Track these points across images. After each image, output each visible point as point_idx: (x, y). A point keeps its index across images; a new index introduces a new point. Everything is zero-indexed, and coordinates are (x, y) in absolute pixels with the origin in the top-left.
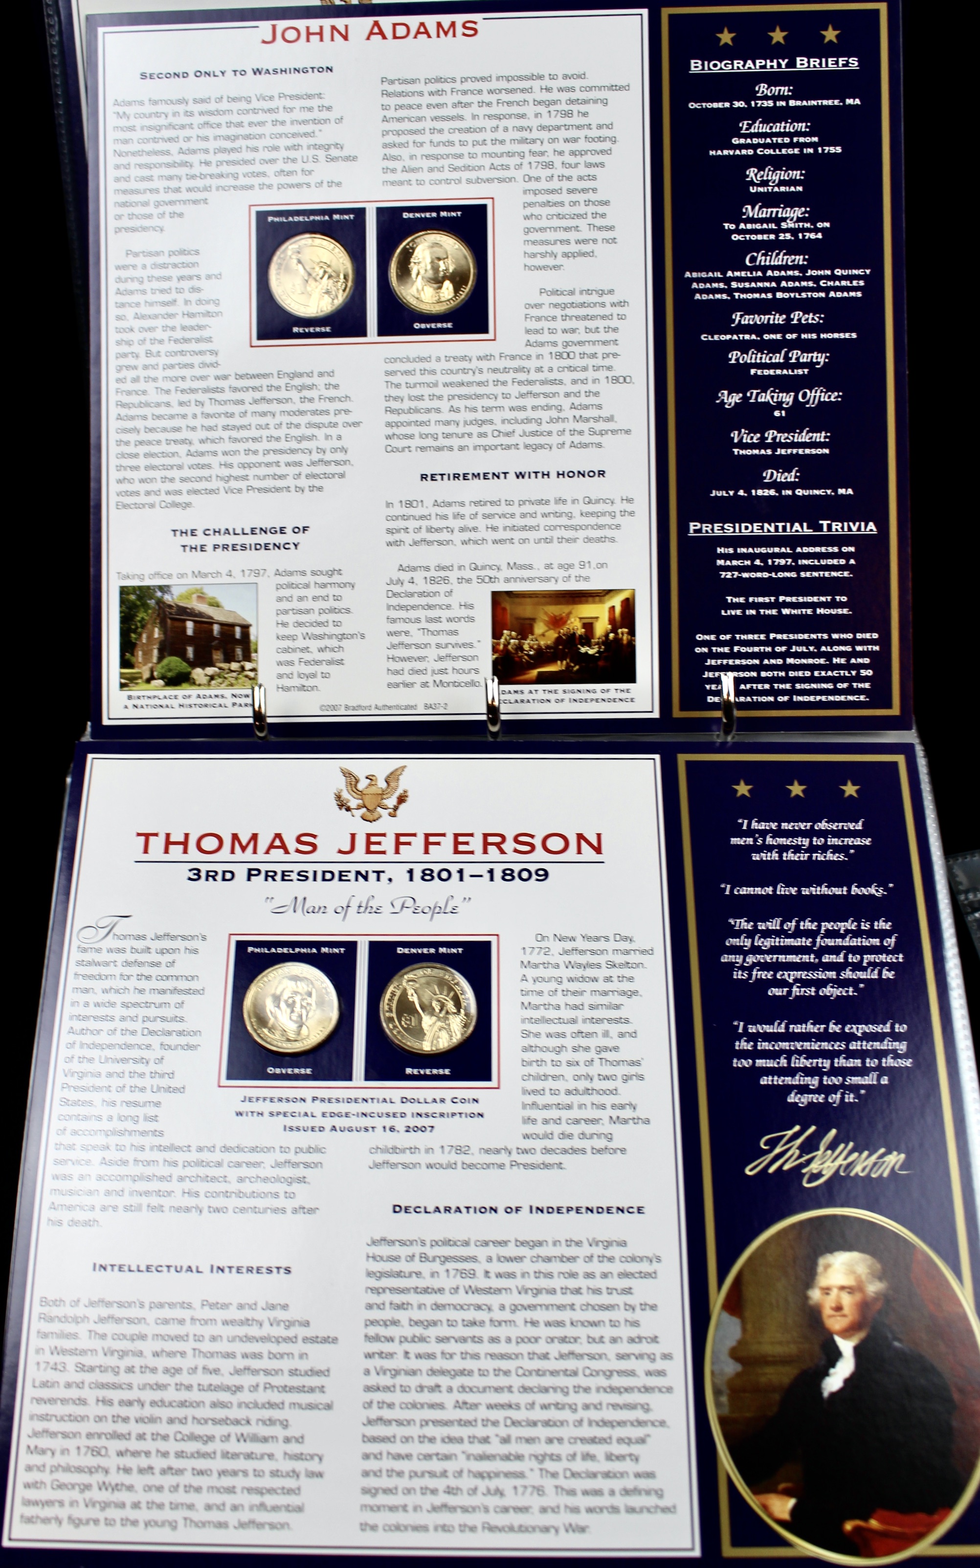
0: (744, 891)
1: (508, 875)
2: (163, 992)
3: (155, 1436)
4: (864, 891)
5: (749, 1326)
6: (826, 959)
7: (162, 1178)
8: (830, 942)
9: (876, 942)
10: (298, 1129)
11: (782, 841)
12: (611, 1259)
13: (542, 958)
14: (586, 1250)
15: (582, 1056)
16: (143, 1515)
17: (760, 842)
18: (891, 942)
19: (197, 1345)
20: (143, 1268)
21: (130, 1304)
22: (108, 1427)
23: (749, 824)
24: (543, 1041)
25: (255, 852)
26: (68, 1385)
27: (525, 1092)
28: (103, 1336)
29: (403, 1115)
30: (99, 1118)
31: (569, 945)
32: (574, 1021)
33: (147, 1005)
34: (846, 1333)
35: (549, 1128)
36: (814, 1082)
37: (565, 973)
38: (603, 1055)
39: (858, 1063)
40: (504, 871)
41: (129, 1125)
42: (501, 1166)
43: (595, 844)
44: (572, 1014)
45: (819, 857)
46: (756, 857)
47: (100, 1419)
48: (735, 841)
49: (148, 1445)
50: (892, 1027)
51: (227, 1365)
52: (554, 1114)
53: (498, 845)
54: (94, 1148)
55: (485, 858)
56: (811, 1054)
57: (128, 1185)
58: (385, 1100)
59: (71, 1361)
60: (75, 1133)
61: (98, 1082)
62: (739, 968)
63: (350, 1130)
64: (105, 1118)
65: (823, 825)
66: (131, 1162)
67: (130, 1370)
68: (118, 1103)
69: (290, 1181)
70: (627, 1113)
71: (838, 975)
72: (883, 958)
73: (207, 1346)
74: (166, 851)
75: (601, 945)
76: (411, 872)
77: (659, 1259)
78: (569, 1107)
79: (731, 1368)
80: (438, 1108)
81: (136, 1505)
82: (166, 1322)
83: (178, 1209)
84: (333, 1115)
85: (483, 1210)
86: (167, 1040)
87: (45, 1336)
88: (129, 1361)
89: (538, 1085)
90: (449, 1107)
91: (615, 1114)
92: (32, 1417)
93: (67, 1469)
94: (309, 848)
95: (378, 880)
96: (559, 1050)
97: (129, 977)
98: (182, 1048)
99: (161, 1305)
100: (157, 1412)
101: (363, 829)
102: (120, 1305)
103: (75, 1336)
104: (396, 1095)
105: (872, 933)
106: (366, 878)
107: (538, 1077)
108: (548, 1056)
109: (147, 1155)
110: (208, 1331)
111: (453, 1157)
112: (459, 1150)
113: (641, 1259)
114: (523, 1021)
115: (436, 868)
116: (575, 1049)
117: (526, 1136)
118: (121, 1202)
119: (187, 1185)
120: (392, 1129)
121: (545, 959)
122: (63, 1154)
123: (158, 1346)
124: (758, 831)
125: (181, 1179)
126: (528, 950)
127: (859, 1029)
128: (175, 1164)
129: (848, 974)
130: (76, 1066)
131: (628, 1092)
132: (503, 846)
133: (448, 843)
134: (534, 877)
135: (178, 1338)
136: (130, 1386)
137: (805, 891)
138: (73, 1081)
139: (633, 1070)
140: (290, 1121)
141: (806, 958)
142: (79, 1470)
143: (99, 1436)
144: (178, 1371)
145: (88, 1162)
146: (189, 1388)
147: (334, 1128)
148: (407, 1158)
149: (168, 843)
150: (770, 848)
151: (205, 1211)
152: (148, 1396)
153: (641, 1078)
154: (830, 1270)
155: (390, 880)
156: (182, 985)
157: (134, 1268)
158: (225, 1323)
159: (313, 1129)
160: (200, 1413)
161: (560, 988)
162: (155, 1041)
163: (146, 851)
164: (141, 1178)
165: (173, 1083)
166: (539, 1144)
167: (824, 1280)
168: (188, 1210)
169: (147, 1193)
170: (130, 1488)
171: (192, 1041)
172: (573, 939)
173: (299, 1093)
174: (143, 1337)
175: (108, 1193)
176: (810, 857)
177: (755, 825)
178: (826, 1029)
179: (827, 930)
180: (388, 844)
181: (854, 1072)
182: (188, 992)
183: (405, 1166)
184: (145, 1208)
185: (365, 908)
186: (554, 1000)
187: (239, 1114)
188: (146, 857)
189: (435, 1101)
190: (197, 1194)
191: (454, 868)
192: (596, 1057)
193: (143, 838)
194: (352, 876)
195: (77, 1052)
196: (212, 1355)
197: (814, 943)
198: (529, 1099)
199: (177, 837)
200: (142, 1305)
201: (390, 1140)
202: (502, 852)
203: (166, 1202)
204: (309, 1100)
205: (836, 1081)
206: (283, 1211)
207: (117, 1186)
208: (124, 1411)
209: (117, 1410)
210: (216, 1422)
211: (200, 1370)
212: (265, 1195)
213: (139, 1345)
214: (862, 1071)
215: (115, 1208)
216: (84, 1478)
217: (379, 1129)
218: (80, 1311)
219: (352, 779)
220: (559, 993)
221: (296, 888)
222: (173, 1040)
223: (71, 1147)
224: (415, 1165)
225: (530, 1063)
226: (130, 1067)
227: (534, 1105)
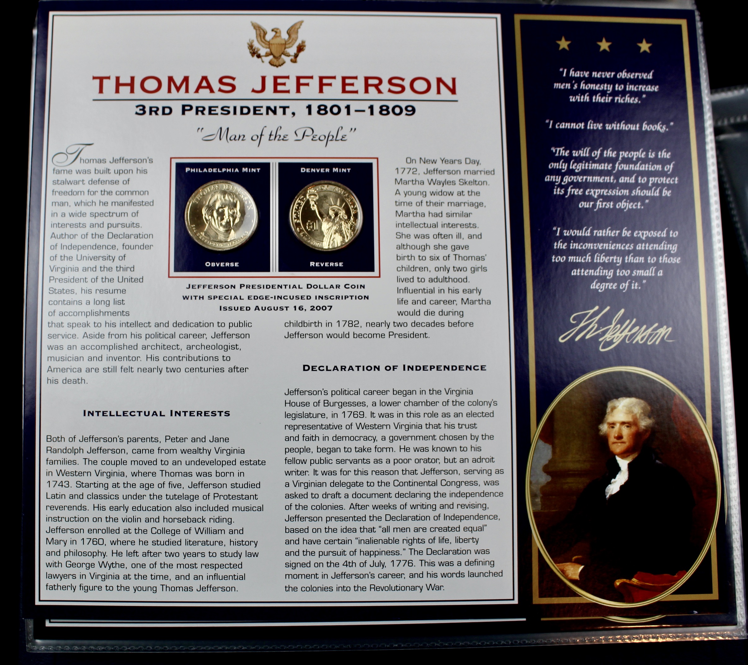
0: (563, 126)
1: (385, 110)
2: (122, 204)
3: (137, 531)
4: (652, 128)
5: (558, 450)
6: (622, 180)
7: (130, 347)
8: (625, 167)
9: (659, 167)
10: (231, 309)
11: (592, 86)
12: (462, 403)
13: (410, 177)
14: (444, 397)
15: (441, 253)
16: (132, 583)
17: (576, 87)
18: (670, 168)
19: (164, 468)
20: (120, 413)
21: (113, 440)
22: (103, 525)
23: (568, 73)
24: (412, 241)
25: (187, 91)
26: (72, 497)
27: (399, 280)
28: (95, 462)
29: (308, 298)
30: (80, 303)
31: (431, 167)
32: (436, 226)
33: (111, 214)
34: (624, 454)
35: (417, 307)
36: (609, 274)
37: (428, 188)
38: (457, 252)
39: (642, 259)
40: (381, 107)
41: (103, 308)
42: (382, 336)
43: (451, 86)
44: (434, 220)
45: (619, 99)
46: (572, 99)
47: (96, 520)
48: (557, 85)
49: (133, 537)
50: (668, 233)
51: (186, 482)
52: (420, 296)
53: (376, 86)
54: (78, 325)
55: (366, 96)
56: (609, 253)
57: (105, 353)
58: (294, 286)
59: (73, 480)
60: (62, 314)
61: (77, 275)
62: (558, 186)
63: (269, 309)
64: (84, 302)
65: (623, 75)
66: (106, 336)
67: (116, 485)
68: (94, 291)
69: (226, 348)
70: (474, 296)
71: (630, 192)
72: (663, 180)
73: (170, 468)
74: (117, 91)
75: (455, 167)
76: (309, 107)
77: (496, 404)
78: (432, 291)
79: (544, 479)
80: (335, 292)
81: (127, 577)
82: (140, 451)
83: (144, 370)
84: (256, 298)
85: (369, 368)
86: (128, 242)
87: (53, 462)
88: (115, 479)
89: (409, 275)
90: (342, 292)
91: (465, 297)
92: (47, 519)
93: (76, 553)
94: (229, 88)
95: (284, 113)
96: (425, 247)
97: (94, 193)
98: (140, 247)
99: (136, 440)
100: (137, 514)
101: (271, 72)
102: (106, 440)
103: (74, 462)
104: (303, 282)
105: (656, 161)
106: (275, 112)
107: (408, 269)
108: (416, 253)
109: (118, 330)
110: (171, 457)
111: (347, 329)
112: (351, 324)
113: (483, 403)
114: (397, 225)
115: (329, 104)
116: (437, 247)
117: (400, 314)
118: (101, 365)
119: (149, 352)
120: (301, 308)
121: (413, 177)
122: (55, 330)
123: (136, 468)
124: (575, 78)
125: (145, 348)
126: (401, 171)
127: (644, 234)
128: (139, 336)
129: (637, 192)
130: (58, 263)
131: (475, 280)
132: (380, 87)
133: (337, 84)
134: (404, 112)
135: (149, 463)
136: (117, 497)
137: (608, 127)
138: (58, 275)
139: (479, 264)
140: (224, 303)
141: (607, 179)
142: (85, 554)
143: (98, 531)
144: (151, 486)
145: (74, 336)
146: (160, 497)
147: (257, 308)
148: (312, 330)
149: (118, 84)
150: (583, 92)
151: (164, 370)
152: (130, 503)
153: (484, 269)
154: (615, 411)
155: (294, 114)
156: (137, 198)
157: (114, 413)
158: (183, 451)
159: (241, 309)
160: (168, 514)
161: (425, 200)
162: (118, 243)
163: (101, 91)
164: (115, 347)
165: (135, 275)
166: (409, 319)
167: (610, 418)
168: (151, 370)
169: (119, 359)
170: (122, 566)
171: (147, 242)
172: (434, 162)
173: (230, 282)
174: (124, 463)
175: (91, 359)
176: (613, 100)
177: (572, 73)
178: (620, 234)
179: (623, 158)
180: (291, 84)
181: (639, 266)
182: (141, 204)
183: (311, 336)
184: (119, 369)
185: (275, 136)
186: (420, 210)
187: (185, 298)
188: (101, 96)
189: (332, 286)
190: (157, 359)
191: (343, 105)
192: (452, 254)
193: (98, 81)
194: (264, 111)
195: (59, 252)
196: (175, 474)
197: (613, 167)
198: (402, 285)
199: (125, 79)
200: (122, 440)
201: (299, 316)
202: (380, 92)
203: (135, 365)
204: (238, 287)
205: (626, 273)
206: (222, 370)
207: (97, 353)
208: (114, 514)
209: (108, 513)
210: (180, 520)
211: (167, 485)
212: (209, 358)
213: (121, 468)
214: (645, 266)
215: (97, 370)
216: (89, 560)
217: (291, 309)
218: (76, 445)
219: (261, 33)
220: (424, 203)
221: (220, 121)
222: (132, 242)
223: (60, 325)
224: (318, 336)
225: (403, 258)
226: (101, 263)
227: (406, 290)
